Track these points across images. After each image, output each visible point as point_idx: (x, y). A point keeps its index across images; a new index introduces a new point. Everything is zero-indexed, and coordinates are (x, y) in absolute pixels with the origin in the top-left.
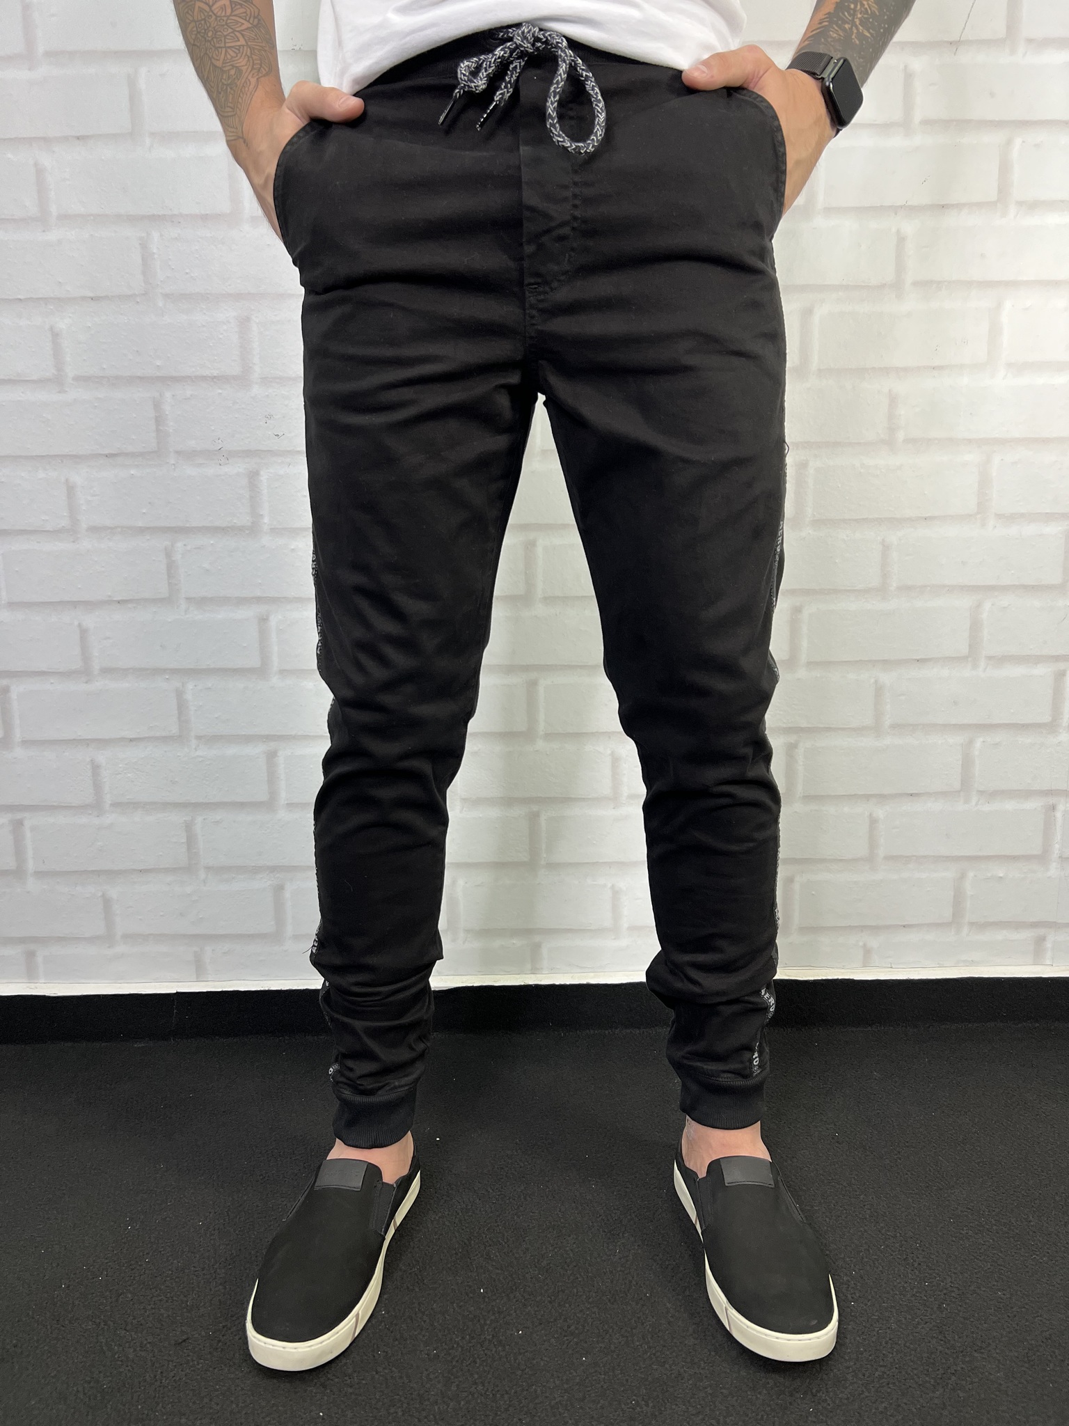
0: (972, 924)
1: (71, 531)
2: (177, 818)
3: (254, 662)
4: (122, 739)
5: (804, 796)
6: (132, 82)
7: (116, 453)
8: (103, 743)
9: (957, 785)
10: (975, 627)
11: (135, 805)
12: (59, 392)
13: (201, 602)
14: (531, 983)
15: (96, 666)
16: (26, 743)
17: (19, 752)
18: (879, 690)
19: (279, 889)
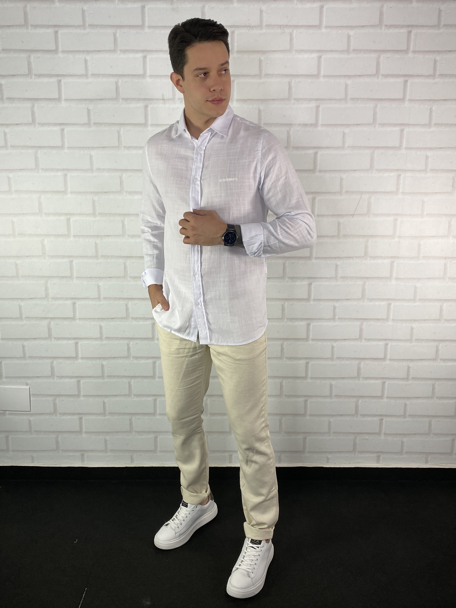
0: (359, 452)
1: (101, 338)
2: (127, 417)
3: (151, 374)
4: (113, 395)
5: (310, 415)
6: (123, 222)
7: (113, 317)
8: (106, 396)
9: (354, 412)
10: (359, 369)
11: (115, 414)
12: (99, 301)
13: (137, 358)
14: (229, 466)
15: (106, 375)
16: (84, 396)
17: (82, 398)
18: (331, 386)
19: (156, 438)
